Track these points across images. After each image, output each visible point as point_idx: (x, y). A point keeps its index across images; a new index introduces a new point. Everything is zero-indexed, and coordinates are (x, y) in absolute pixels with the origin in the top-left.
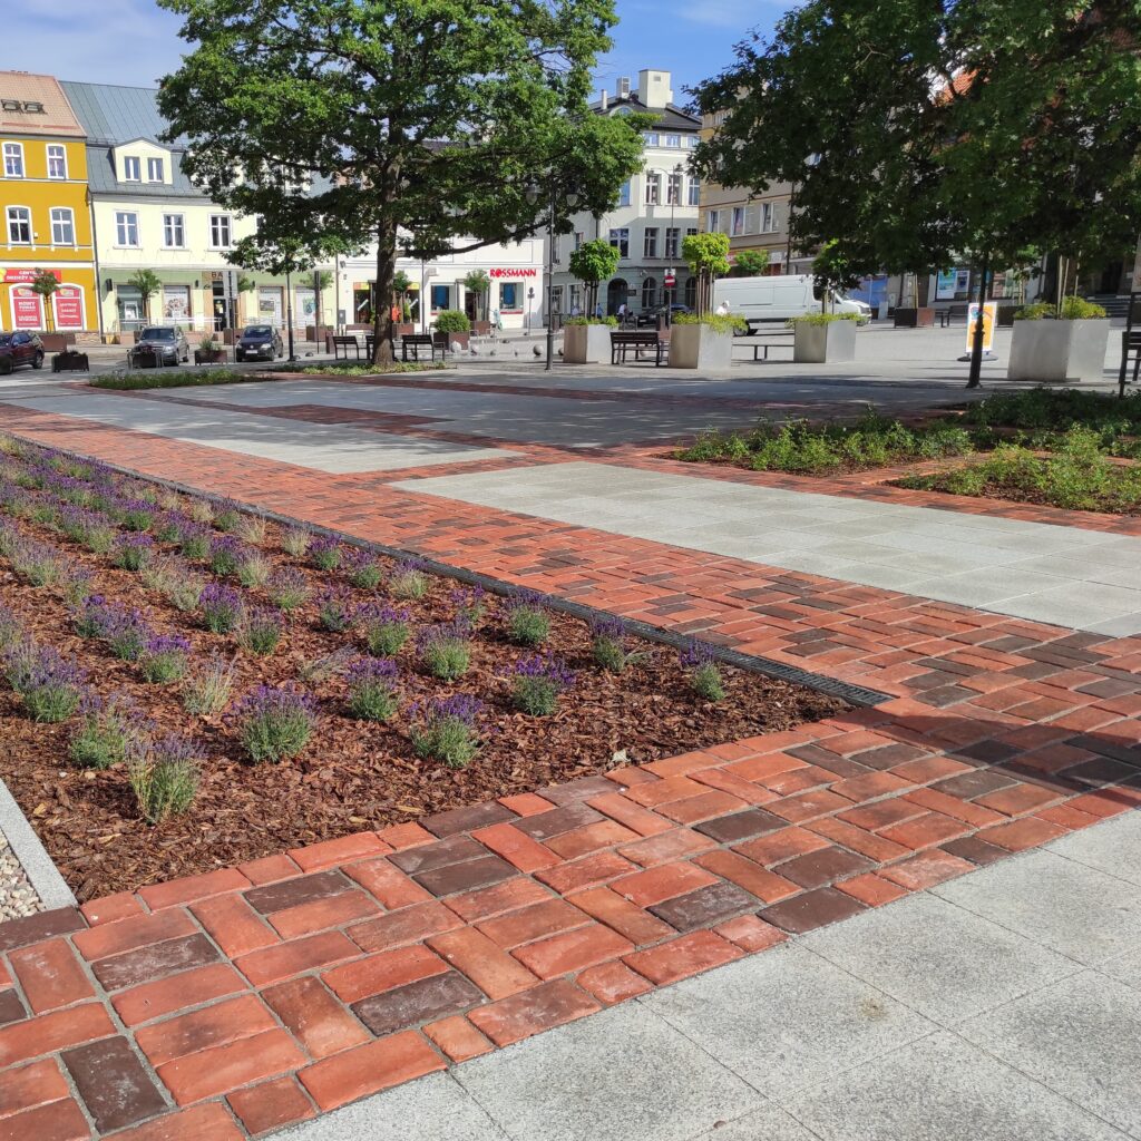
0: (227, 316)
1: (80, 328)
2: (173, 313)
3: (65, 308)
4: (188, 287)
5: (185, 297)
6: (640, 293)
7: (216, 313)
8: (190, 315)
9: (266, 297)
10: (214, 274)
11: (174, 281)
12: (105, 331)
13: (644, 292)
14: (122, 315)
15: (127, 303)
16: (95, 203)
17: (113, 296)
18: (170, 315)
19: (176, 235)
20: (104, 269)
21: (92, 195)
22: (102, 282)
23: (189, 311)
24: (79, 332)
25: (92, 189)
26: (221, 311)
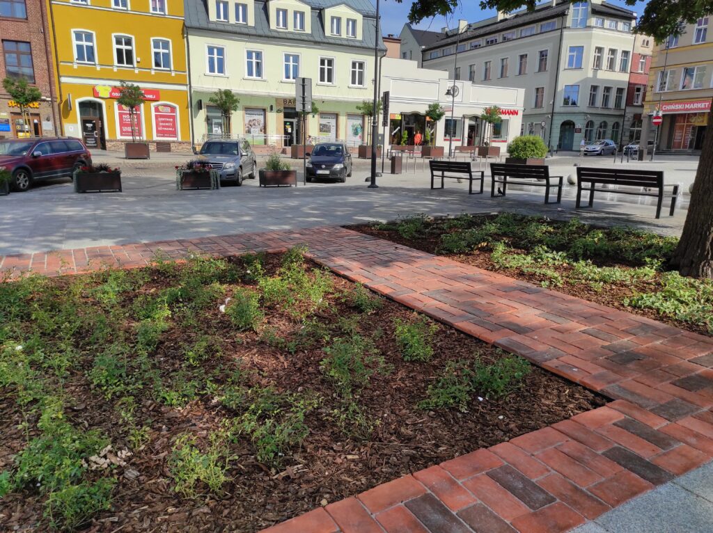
0: (295, 135)
1: (175, 139)
2: (252, 130)
3: (163, 122)
4: (264, 110)
5: (261, 118)
6: (583, 131)
7: (286, 132)
8: (265, 132)
9: (324, 121)
10: (285, 100)
11: (253, 105)
12: (196, 142)
13: (586, 131)
14: (210, 130)
15: (215, 121)
16: (189, 37)
17: (203, 114)
18: (249, 132)
19: (255, 67)
20: (196, 92)
21: (187, 30)
22: (194, 102)
23: (264, 129)
24: (174, 142)
25: (188, 24)
26: (290, 130)
